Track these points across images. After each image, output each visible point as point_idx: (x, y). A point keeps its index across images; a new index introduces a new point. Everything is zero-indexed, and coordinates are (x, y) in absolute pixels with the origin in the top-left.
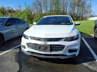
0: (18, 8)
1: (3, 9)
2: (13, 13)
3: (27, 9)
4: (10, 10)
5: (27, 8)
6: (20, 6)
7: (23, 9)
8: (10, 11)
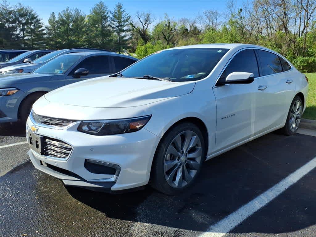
0: (208, 21)
1: (169, 26)
2: (192, 39)
3: (232, 23)
4: (187, 30)
5: (234, 19)
6: (212, 15)
7: (222, 24)
8: (185, 33)
